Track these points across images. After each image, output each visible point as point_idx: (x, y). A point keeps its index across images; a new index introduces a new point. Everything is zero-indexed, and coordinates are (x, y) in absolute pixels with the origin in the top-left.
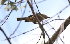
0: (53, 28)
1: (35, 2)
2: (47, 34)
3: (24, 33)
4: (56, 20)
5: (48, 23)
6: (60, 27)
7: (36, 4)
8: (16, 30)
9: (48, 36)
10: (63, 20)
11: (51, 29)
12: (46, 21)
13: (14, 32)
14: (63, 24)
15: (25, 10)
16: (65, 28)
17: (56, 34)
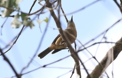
0: (94, 58)
1: (63, 12)
2: (85, 68)
3: (44, 66)
4: (99, 43)
5: (85, 48)
6: (107, 55)
7: (65, 16)
8: (31, 61)
9: (86, 70)
10: (112, 43)
11: (90, 59)
12: (83, 46)
13: (29, 64)
14: (111, 49)
15: (47, 26)
16: (115, 57)
17: (100, 68)
